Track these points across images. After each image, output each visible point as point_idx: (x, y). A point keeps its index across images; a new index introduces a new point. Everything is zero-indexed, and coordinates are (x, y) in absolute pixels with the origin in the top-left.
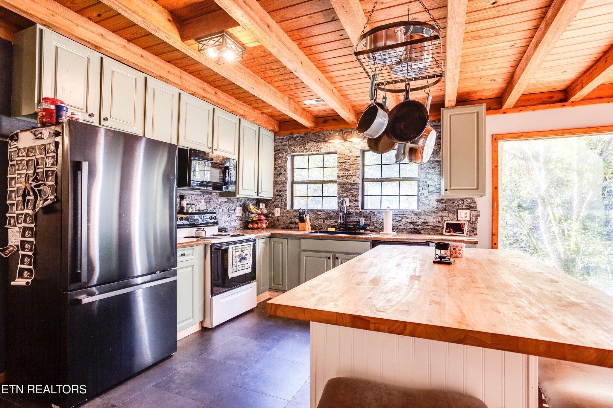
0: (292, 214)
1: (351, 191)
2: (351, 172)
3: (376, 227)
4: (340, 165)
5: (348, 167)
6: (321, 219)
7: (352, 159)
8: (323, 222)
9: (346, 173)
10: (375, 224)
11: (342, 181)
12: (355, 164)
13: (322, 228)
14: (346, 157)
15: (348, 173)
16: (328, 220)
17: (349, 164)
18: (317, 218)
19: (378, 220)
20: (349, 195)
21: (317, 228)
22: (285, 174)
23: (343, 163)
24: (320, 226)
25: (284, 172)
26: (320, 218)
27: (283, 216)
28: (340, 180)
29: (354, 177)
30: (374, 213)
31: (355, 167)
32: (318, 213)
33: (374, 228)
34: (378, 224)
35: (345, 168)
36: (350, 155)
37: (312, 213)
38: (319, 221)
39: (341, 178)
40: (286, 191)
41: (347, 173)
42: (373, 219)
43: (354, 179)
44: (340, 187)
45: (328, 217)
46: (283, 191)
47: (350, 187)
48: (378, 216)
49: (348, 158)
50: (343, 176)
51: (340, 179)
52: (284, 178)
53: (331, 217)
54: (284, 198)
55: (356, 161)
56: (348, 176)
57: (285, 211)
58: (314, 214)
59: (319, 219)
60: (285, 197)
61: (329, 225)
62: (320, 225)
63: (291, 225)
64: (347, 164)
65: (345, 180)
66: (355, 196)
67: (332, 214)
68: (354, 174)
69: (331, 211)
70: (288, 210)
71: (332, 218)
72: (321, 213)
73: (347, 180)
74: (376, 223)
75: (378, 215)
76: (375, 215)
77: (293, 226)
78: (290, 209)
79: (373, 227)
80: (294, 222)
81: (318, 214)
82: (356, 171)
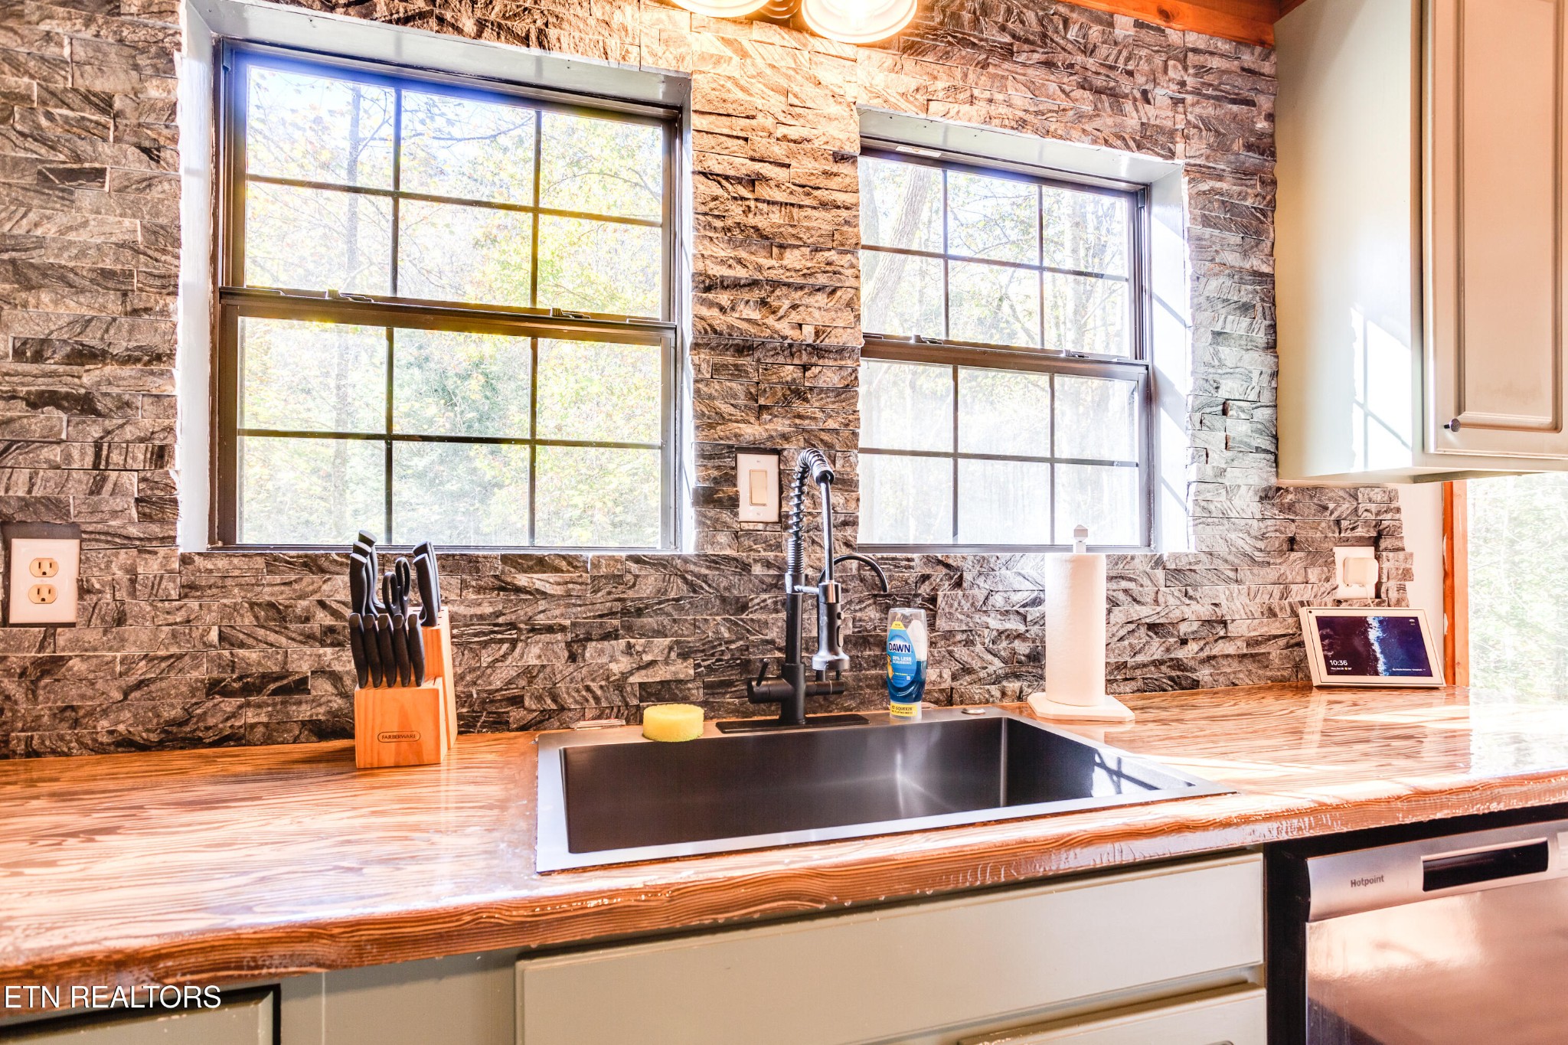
0: (237, 596)
1: (799, 407)
2: (794, 258)
3: (967, 670)
4: (715, 190)
5: (777, 217)
6: (550, 629)
7: (804, 167)
8: (573, 658)
9: (766, 262)
10: (961, 652)
11: (731, 319)
12: (824, 205)
13: (562, 709)
14: (761, 145)
15: (773, 262)
16: (610, 636)
17: (780, 196)
18: (512, 626)
19: (977, 617)
20: (785, 437)
21: (515, 715)
22: (148, 183)
23: (739, 181)
24: (539, 699)
25: (137, 165)
26: (541, 620)
27: (120, 620)
28: (715, 312)
29: (821, 299)
30: (957, 569)
31: (827, 228)
32: (522, 580)
33: (954, 678)
34: (979, 648)
35: (751, 220)
36: (793, 133)
37: (464, 585)
38: (535, 650)
39: (724, 298)
40: (158, 358)
41: (769, 265)
42: (950, 616)
43: (819, 318)
44: (716, 369)
45: (612, 614)
46: (128, 360)
47: (789, 372)
48: (980, 595)
49: (778, 151)
50: (736, 285)
51: (711, 304)
52: (131, 228)
53: (639, 612)
54: (129, 432)
55: (834, 183)
56: (775, 284)
57: (149, 567)
58: (480, 590)
59: (533, 630)
60: (146, 420)
61: (625, 676)
62: (539, 684)
63: (230, 704)
64: (763, 191)
65: (756, 315)
66: (829, 446)
67: (649, 585)
68: (822, 280)
69: (637, 560)
70: (186, 560)
71: (649, 621)
72: (552, 577)
73: (771, 320)
74: (969, 643)
75: (980, 581)
76: (959, 584)
77: (250, 716)
78: (203, 546)
79: (947, 674)
80: (267, 678)
81: (518, 590)
82: (832, 255)
